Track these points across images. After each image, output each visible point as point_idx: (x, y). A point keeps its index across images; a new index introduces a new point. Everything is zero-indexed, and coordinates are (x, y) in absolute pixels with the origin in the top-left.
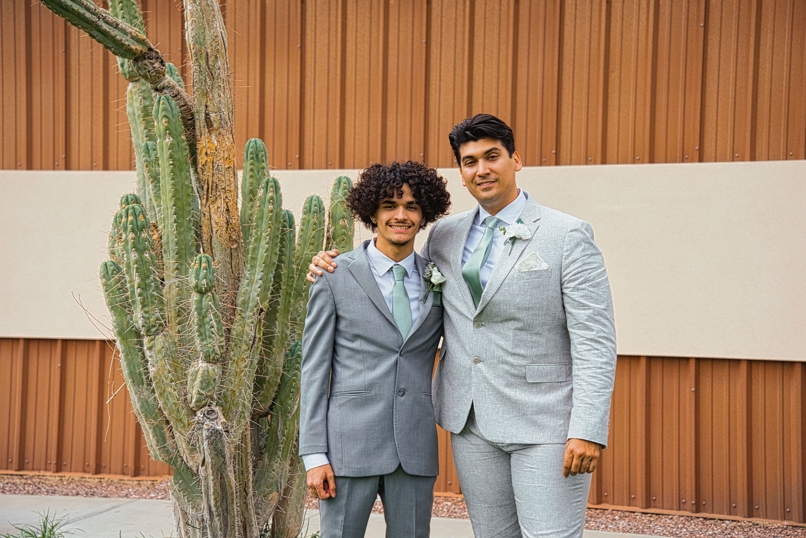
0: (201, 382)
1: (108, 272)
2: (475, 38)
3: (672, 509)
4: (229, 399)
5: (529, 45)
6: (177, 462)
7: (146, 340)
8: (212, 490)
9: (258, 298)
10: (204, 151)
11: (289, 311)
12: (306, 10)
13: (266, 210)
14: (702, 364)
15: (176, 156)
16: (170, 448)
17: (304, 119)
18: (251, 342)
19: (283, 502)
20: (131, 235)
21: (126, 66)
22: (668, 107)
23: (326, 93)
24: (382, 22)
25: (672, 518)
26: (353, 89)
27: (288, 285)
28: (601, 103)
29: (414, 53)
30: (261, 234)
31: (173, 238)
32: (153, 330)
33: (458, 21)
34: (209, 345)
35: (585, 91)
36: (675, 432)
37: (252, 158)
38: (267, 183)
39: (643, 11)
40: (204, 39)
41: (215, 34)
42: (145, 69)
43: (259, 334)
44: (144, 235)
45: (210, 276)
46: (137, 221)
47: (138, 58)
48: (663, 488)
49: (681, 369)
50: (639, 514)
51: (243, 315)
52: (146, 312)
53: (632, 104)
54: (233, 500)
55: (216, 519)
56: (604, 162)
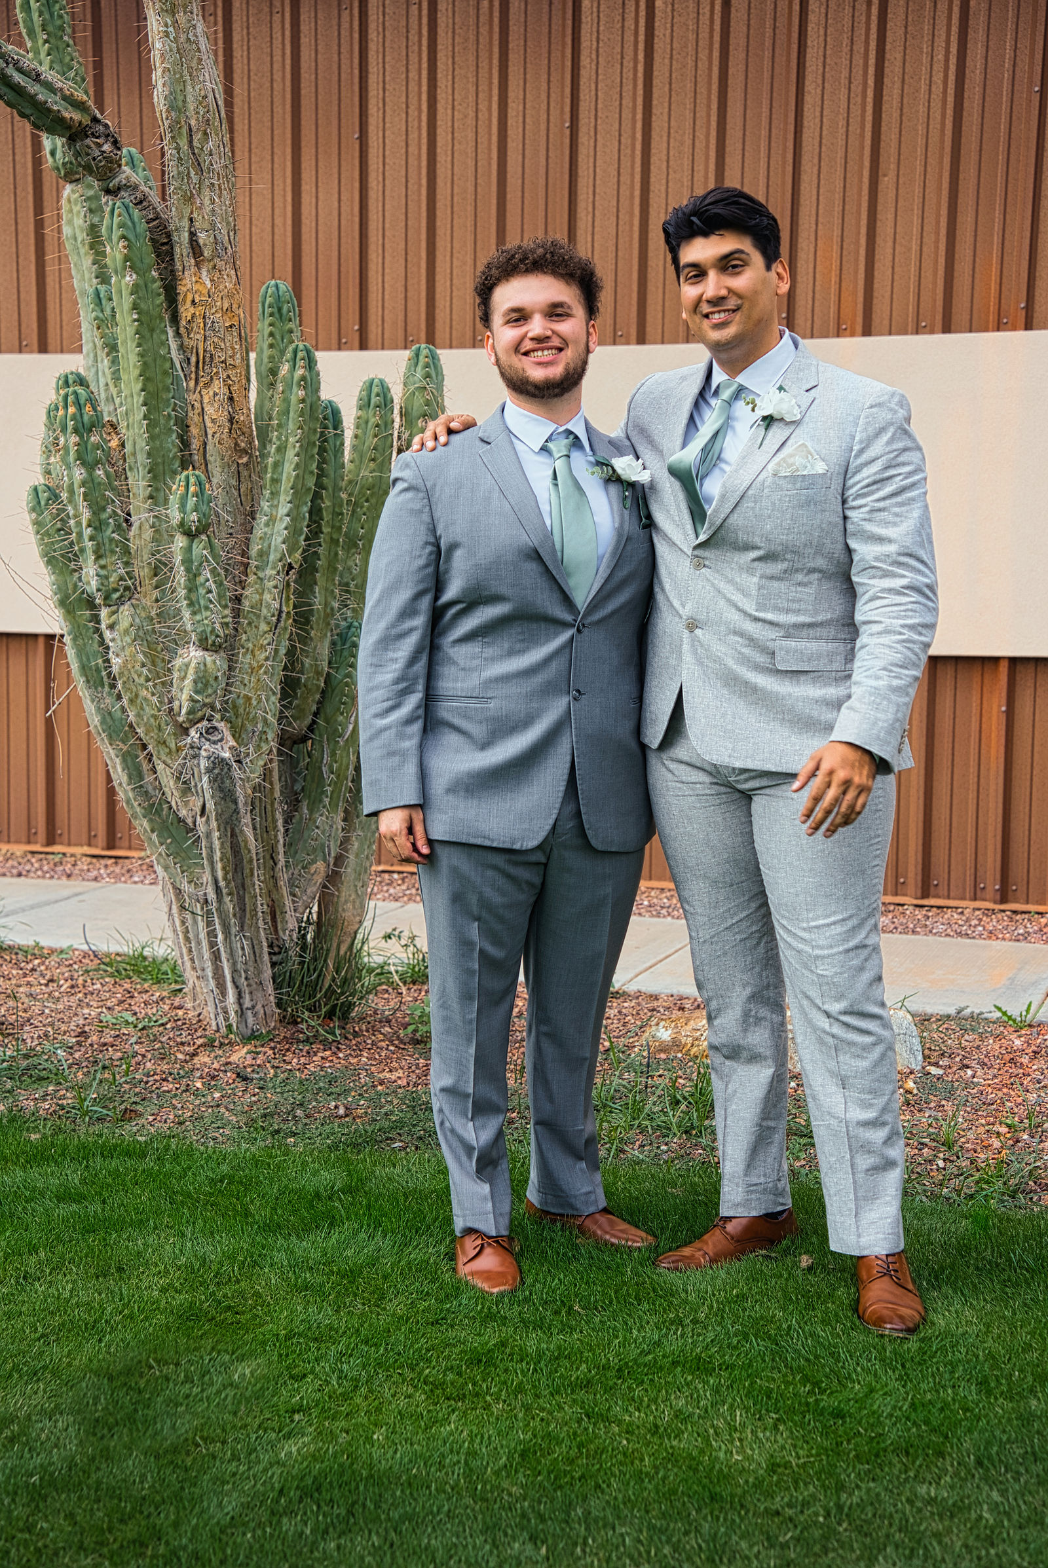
0: (195, 682)
1: (39, 503)
2: (654, 118)
3: (963, 898)
4: (241, 710)
5: (744, 130)
6: (162, 810)
7: (104, 613)
8: (218, 854)
9: (284, 546)
10: (190, 297)
11: (336, 569)
12: (367, 72)
13: (293, 399)
14: (1019, 667)
15: (143, 306)
16: (150, 788)
17: (367, 263)
18: (274, 619)
19: (333, 877)
20: (74, 439)
21: (59, 154)
22: (976, 236)
23: (403, 217)
24: (495, 91)
25: (962, 913)
26: (449, 212)
27: (333, 527)
28: (864, 230)
29: (551, 146)
30: (287, 440)
31: (143, 445)
32: (116, 596)
33: (625, 89)
34: (206, 622)
35: (838, 209)
36: (973, 779)
37: (271, 315)
38: (295, 352)
39: (938, 67)
40: (184, 101)
41: (203, 93)
42: (88, 154)
43: (288, 606)
44: (94, 439)
45: (204, 508)
46: (81, 415)
47: (75, 135)
48: (949, 866)
49: (986, 676)
50: (911, 908)
51: (261, 574)
52: (103, 567)
53: (916, 231)
54: (252, 870)
55: (227, 899)
56: (867, 332)
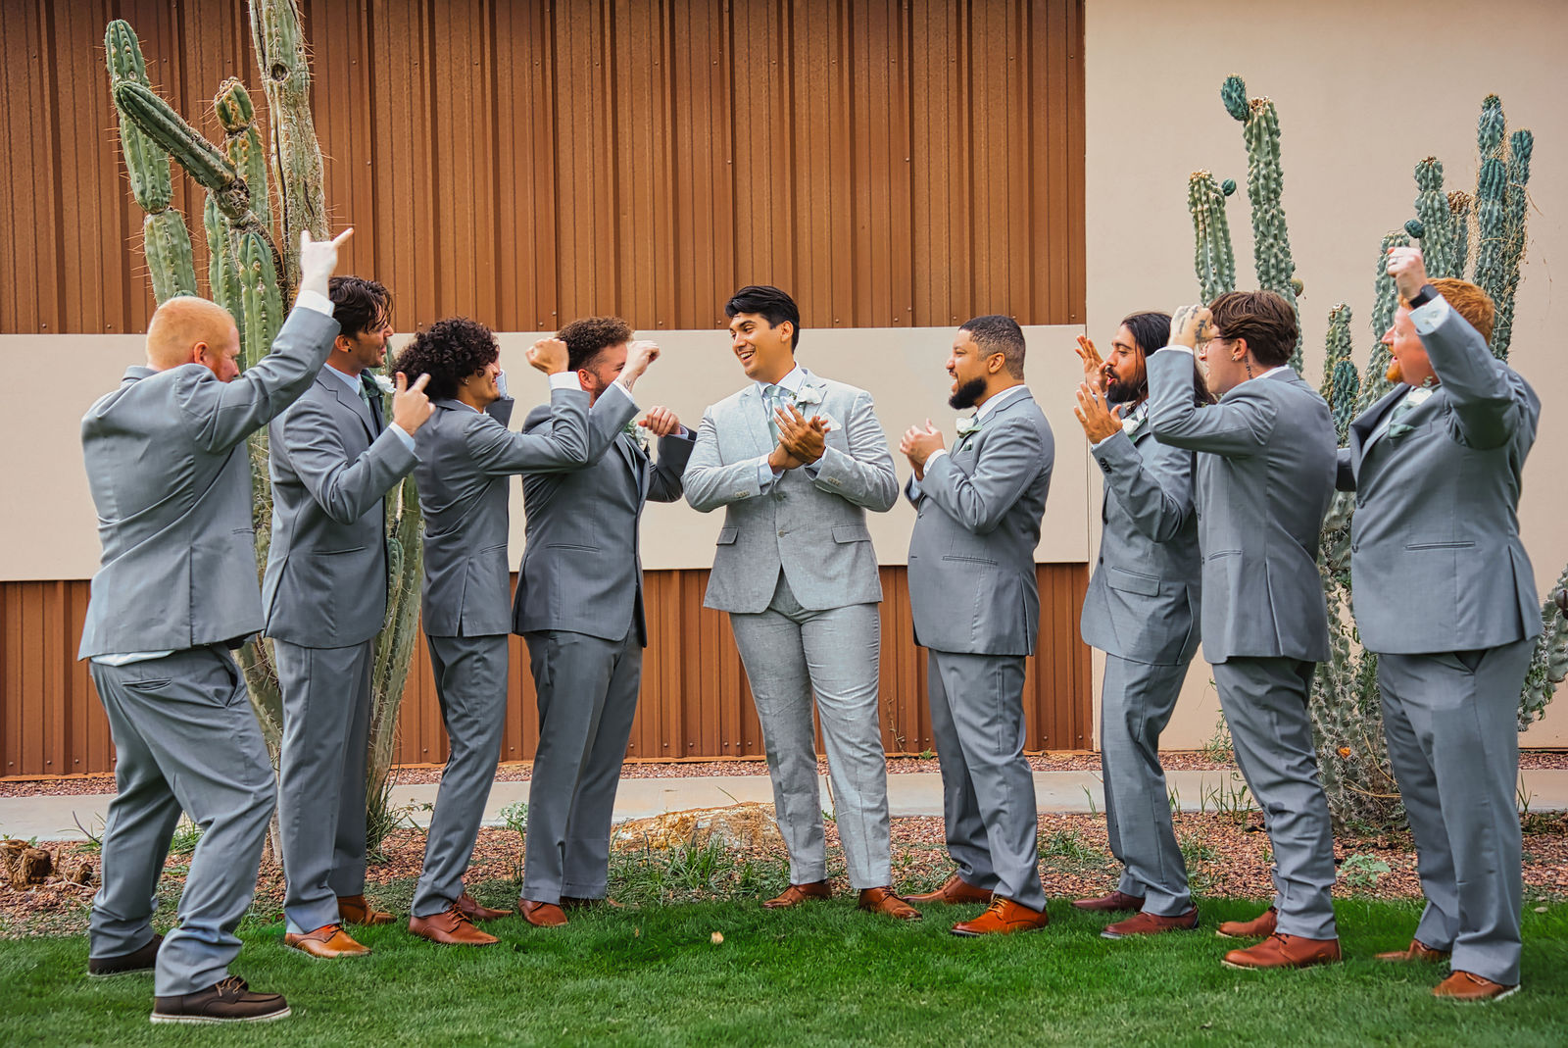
3: (714, 756)
15: (269, 309)
16: (259, 670)
33: (415, 139)
35: (590, 236)
36: (715, 661)
39: (658, 141)
40: (303, 166)
42: (230, 201)
47: (224, 187)
50: (677, 765)
53: (650, 254)
